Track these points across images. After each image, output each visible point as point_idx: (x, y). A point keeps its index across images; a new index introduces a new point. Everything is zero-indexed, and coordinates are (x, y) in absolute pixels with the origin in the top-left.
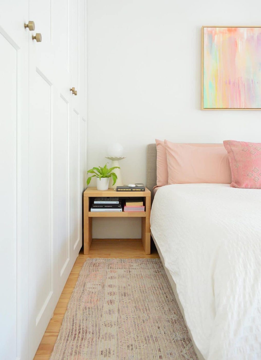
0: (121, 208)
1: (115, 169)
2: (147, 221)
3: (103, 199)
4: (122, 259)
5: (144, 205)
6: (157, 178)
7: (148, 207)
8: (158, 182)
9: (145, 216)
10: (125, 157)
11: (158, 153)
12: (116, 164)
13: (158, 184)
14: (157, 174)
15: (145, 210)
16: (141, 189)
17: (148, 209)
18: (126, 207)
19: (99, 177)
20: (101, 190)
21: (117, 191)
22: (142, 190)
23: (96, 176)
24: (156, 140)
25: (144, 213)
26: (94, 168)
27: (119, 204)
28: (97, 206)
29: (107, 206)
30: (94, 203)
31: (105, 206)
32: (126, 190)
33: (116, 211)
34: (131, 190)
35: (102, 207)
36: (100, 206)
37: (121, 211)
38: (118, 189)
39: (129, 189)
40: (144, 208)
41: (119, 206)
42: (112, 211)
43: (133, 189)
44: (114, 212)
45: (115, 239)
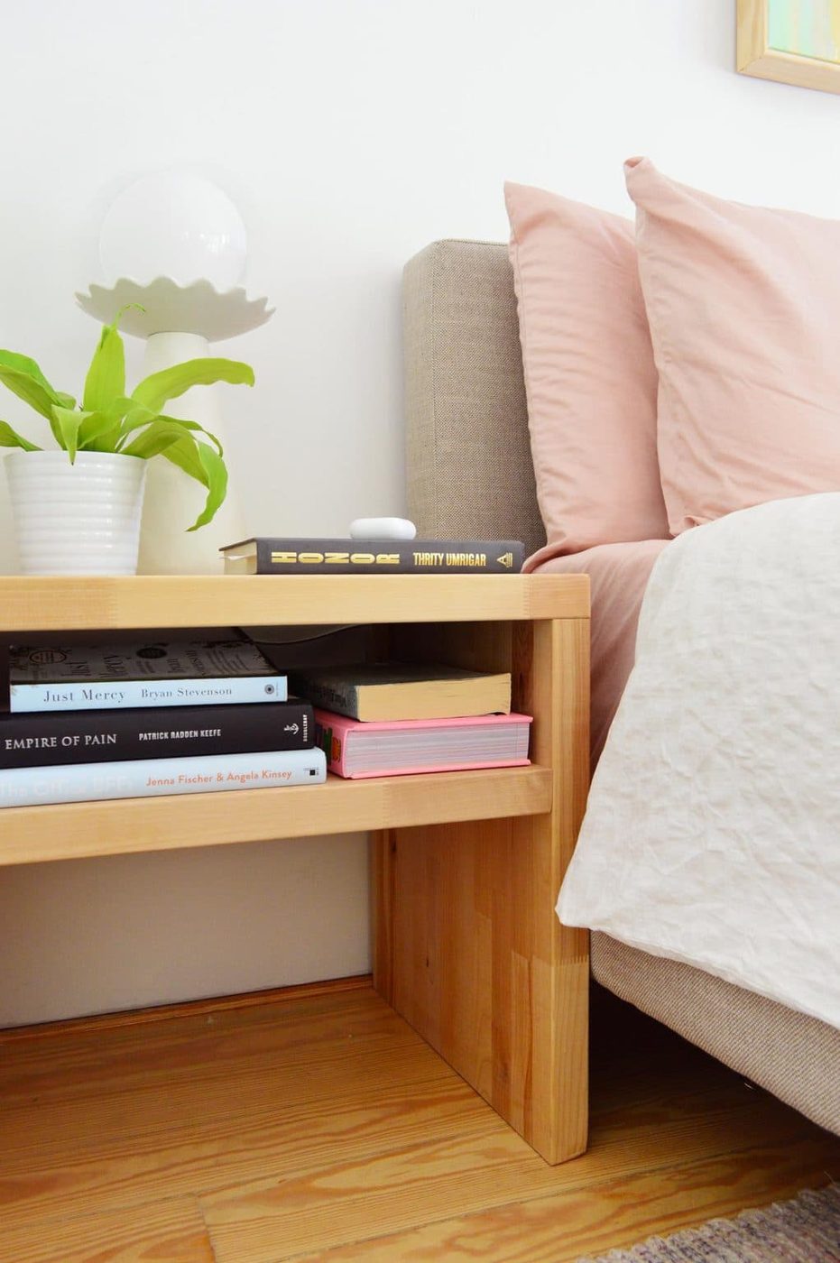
0: (311, 746)
2: (562, 847)
3: (98, 665)
7: (570, 722)
9: (544, 808)
10: (268, 307)
16: (489, 552)
17: (569, 740)
18: (356, 727)
21: (261, 572)
24: (512, 194)
25: (529, 775)
27: (292, 700)
28: (49, 743)
29: (169, 735)
30: (9, 712)
31: (146, 738)
32: (349, 558)
33: (265, 779)
34: (397, 562)
35: (114, 741)
36: (88, 738)
37: (313, 773)
38: (274, 554)
39: (382, 553)
40: (527, 729)
41: (295, 728)
42: (220, 778)
43: (416, 554)
44: (243, 785)
45: (174, 1010)
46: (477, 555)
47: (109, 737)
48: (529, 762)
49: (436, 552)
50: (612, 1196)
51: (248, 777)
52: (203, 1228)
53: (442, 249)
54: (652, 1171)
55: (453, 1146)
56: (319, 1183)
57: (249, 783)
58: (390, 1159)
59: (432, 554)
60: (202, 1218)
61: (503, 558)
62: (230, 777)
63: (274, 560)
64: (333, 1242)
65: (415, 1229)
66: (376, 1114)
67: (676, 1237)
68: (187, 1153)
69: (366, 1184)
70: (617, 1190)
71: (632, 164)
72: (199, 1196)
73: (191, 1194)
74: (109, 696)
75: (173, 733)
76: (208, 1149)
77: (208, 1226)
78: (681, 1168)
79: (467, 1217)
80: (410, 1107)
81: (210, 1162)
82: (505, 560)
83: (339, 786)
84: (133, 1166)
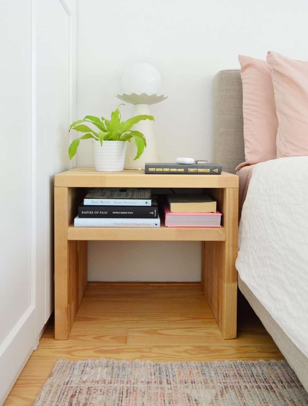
0: (157, 217)
1: (141, 122)
2: (229, 251)
3: (108, 193)
4: (162, 364)
5: (220, 209)
6: (246, 144)
7: (231, 216)
8: (249, 153)
9: (223, 240)
10: (165, 96)
11: (244, 86)
12: (143, 110)
13: (249, 158)
14: (245, 136)
15: (222, 224)
16: (212, 168)
17: (231, 221)
18: (170, 214)
19: (98, 140)
20: (105, 170)
21: (146, 174)
22: (214, 171)
23: (93, 137)
24: (240, 58)
25: (221, 230)
26: (87, 117)
27: (152, 206)
28: (92, 213)
29: (120, 213)
30: (83, 204)
31: (114, 213)
32: (170, 170)
33: (143, 225)
34: (183, 171)
35: (107, 213)
36: (101, 212)
37: (156, 225)
38: (149, 169)
39: (179, 168)
40: (220, 217)
41: (153, 213)
42: (132, 224)
43: (189, 169)
44: (138, 226)
45: (141, 284)
46: (207, 169)
47: (106, 212)
48: (220, 226)
49: (194, 168)
50: (237, 350)
51: (139, 224)
52: (127, 335)
53: (222, 73)
54: (254, 346)
55: (200, 330)
56: (159, 331)
57: (140, 226)
58: (181, 329)
59: (194, 169)
60: (127, 333)
61: (215, 170)
62: (135, 224)
63: (149, 170)
64: (156, 345)
65: (179, 346)
66: (183, 318)
67: (246, 361)
68: (131, 319)
69: (171, 334)
70: (240, 349)
71: (269, 53)
72: (129, 329)
73: (127, 328)
74: (106, 203)
75: (121, 212)
76: (135, 319)
77: (128, 335)
78: (263, 347)
79: (194, 346)
80: (194, 318)
81: (135, 322)
82: (216, 171)
83: (163, 229)
84: (115, 319)
